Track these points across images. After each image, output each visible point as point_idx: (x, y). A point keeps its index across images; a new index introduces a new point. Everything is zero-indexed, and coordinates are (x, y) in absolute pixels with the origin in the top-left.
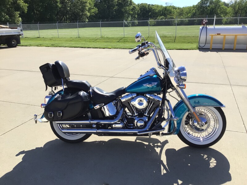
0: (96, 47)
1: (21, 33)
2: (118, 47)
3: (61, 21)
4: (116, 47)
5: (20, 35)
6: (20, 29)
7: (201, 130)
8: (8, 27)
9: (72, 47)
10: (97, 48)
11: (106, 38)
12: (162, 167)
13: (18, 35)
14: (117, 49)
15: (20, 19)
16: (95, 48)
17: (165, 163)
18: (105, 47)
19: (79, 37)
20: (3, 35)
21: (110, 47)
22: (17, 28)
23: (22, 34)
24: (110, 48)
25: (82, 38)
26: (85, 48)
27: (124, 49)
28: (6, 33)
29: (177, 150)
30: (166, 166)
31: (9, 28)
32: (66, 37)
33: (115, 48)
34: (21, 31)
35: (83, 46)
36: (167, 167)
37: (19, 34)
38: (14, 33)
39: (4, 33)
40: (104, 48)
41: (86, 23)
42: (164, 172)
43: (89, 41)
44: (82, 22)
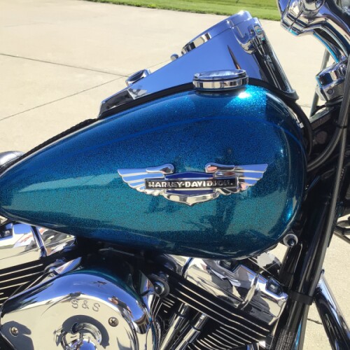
2: (171, 5)
4: (167, 5)
10: (123, 4)
14: (169, 9)
18: (143, 3)
21: (153, 5)
24: (153, 8)
27: (184, 11)
33: (164, 8)
40: (139, 6)
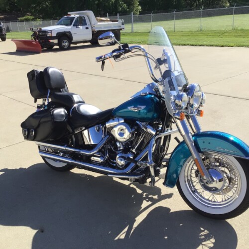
0: (212, 44)
1: (122, 26)
3: (191, 7)
5: (121, 29)
6: (121, 21)
7: (214, 190)
8: (109, 19)
9: (179, 45)
10: (213, 46)
11: (239, 30)
12: (126, 229)
13: (118, 30)
15: (140, 8)
16: (210, 46)
17: (135, 225)
19: (201, 30)
20: (101, 30)
22: (117, 21)
23: (123, 29)
24: (232, 46)
25: (205, 31)
26: (196, 45)
28: (104, 27)
29: (171, 211)
30: (134, 229)
31: (110, 21)
32: (184, 30)
33: (239, 46)
34: (123, 24)
35: (194, 43)
36: (132, 231)
37: (119, 28)
38: (115, 27)
39: (103, 27)
40: (222, 46)
41: (227, 8)
42: (122, 236)
43: (213, 36)
44: (220, 7)
